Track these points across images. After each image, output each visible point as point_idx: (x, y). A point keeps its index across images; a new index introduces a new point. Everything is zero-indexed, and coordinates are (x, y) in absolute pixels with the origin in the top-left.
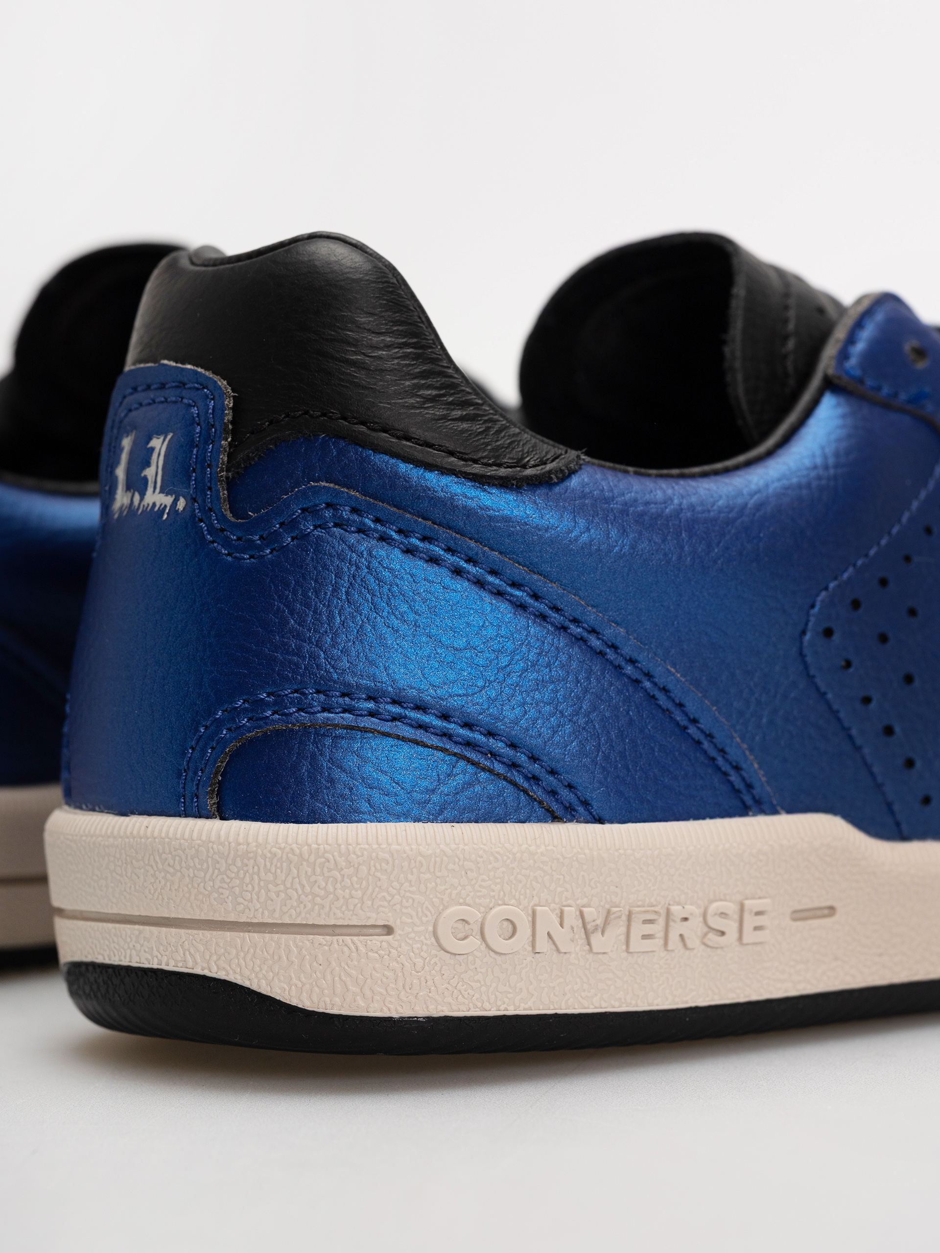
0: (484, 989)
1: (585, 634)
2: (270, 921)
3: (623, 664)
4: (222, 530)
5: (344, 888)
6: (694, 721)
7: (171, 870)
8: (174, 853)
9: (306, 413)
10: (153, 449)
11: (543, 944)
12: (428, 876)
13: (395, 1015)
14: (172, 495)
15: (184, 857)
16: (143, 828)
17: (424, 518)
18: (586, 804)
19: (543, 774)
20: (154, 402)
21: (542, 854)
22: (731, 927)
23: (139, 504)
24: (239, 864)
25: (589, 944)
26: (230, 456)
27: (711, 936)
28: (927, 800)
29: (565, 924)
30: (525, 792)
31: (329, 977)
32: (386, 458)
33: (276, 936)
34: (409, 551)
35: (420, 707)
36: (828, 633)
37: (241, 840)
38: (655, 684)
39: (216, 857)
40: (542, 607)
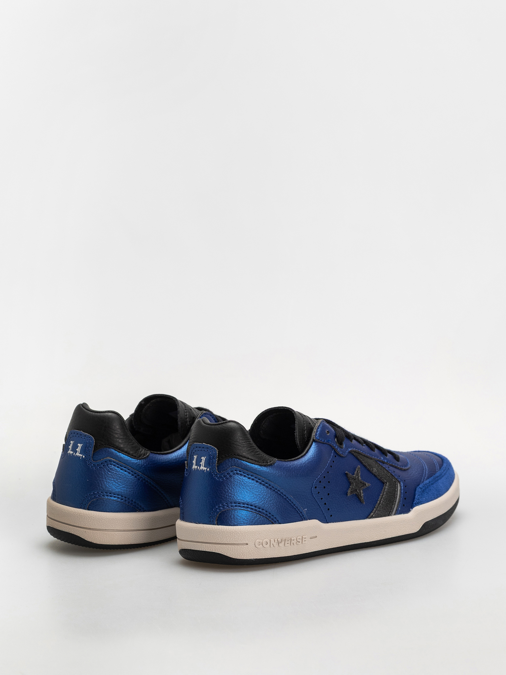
0: (262, 554)
1: (278, 491)
2: (227, 543)
3: (284, 496)
4: (216, 474)
5: (240, 537)
6: (295, 505)
7: (209, 534)
9: (231, 454)
10: (202, 459)
11: (272, 546)
12: (254, 535)
13: (248, 559)
14: (206, 468)
15: (211, 532)
16: (203, 526)
17: (251, 472)
18: (278, 521)
19: (271, 516)
20: (201, 450)
21: (272, 530)
22: (300, 541)
23: (199, 469)
24: (222, 533)
25: (279, 545)
26: (218, 461)
27: (298, 543)
28: (331, 516)
29: (275, 542)
30: (268, 519)
31: (237, 552)
32: (245, 462)
33: (228, 546)
34: (249, 478)
35: (251, 505)
36: (316, 487)
37: (222, 529)
38: (289, 499)
40: (271, 487)
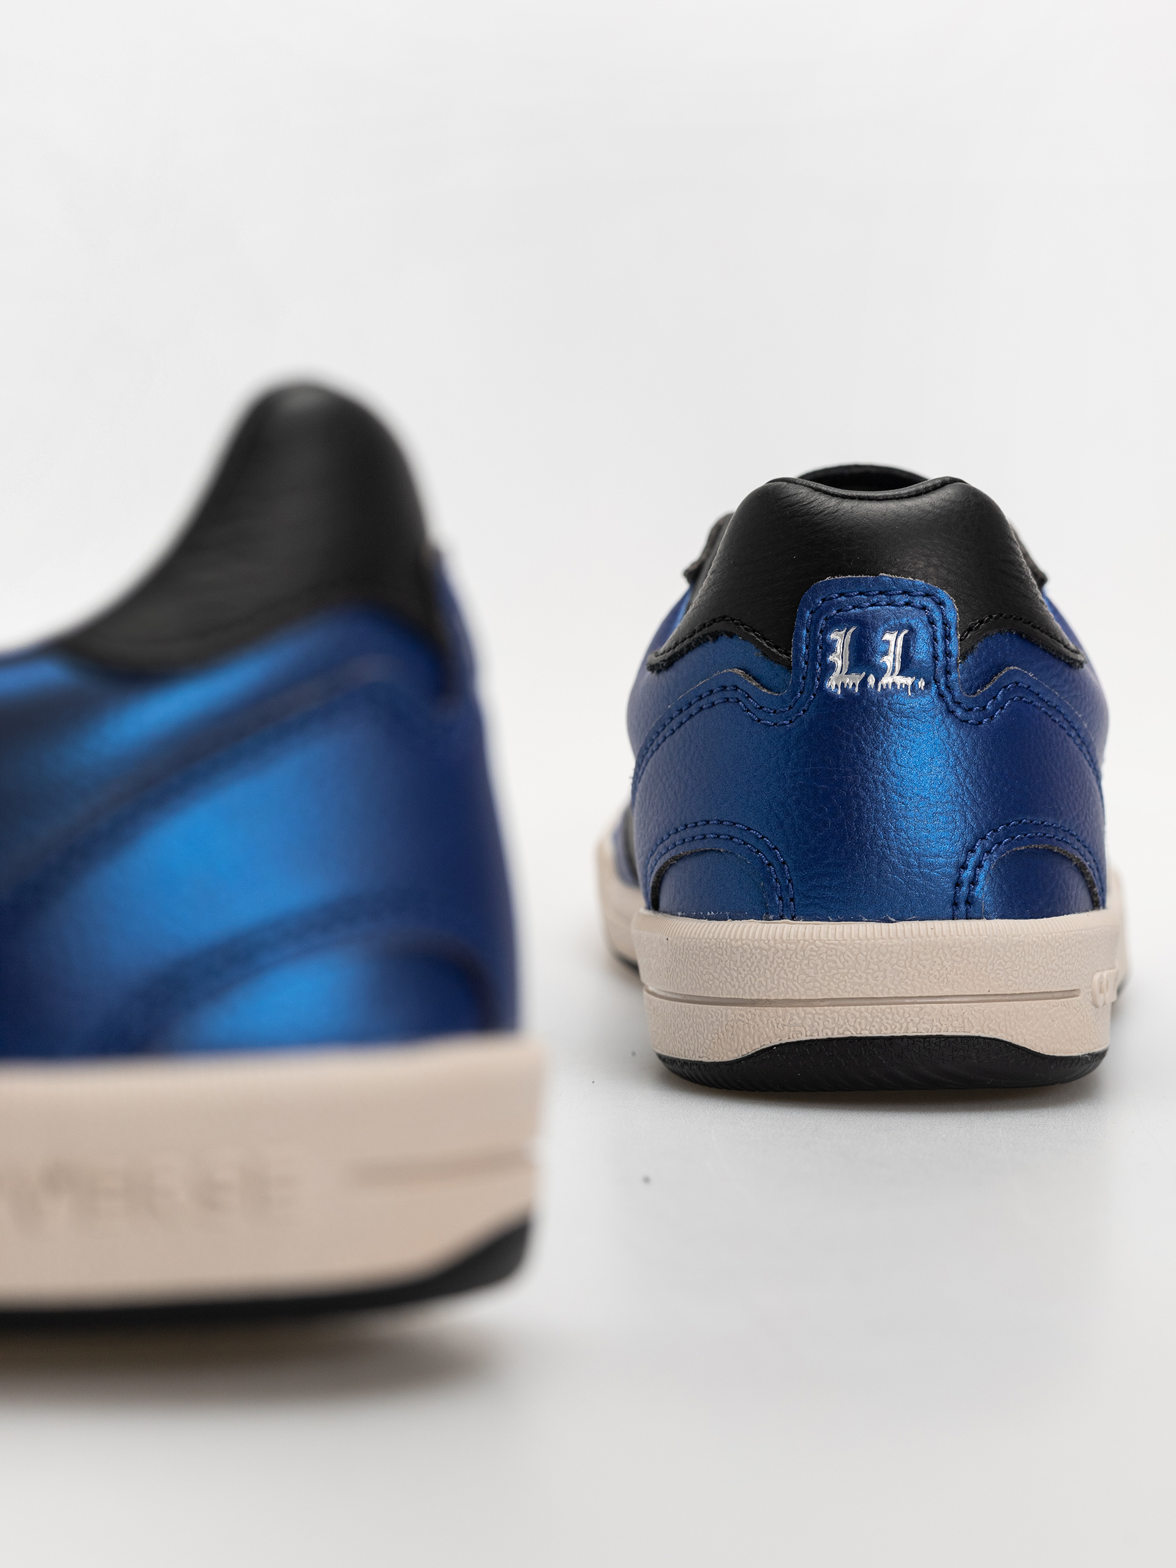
8: (963, 947)
14: (912, 677)
39: (998, 946)
